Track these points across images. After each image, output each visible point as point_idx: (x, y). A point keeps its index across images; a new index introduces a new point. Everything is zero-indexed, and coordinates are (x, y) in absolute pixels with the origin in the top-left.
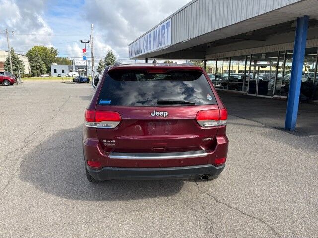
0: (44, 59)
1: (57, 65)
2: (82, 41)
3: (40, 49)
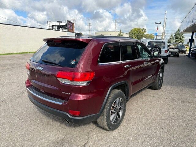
0: (138, 35)
1: (145, 38)
2: (156, 23)
3: (136, 30)
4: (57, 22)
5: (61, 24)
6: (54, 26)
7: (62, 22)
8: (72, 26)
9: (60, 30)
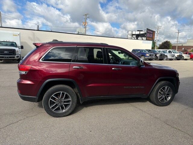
4: (138, 31)
5: (142, 33)
6: (134, 35)
7: (142, 31)
8: (153, 34)
9: (139, 39)
